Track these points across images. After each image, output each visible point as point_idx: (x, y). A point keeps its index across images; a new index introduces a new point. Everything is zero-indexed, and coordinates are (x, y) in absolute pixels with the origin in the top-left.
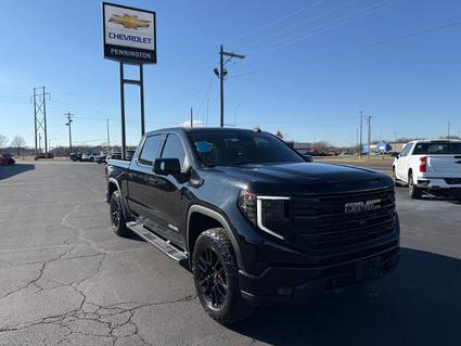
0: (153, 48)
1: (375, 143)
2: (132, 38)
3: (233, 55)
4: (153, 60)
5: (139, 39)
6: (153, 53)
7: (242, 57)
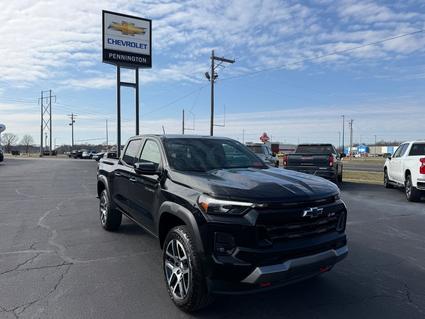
0: (148, 53)
1: (355, 146)
2: (128, 44)
3: (223, 60)
4: (148, 64)
5: (136, 45)
6: (149, 58)
7: (232, 62)
